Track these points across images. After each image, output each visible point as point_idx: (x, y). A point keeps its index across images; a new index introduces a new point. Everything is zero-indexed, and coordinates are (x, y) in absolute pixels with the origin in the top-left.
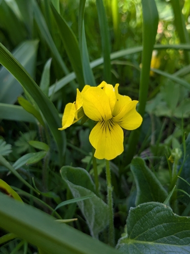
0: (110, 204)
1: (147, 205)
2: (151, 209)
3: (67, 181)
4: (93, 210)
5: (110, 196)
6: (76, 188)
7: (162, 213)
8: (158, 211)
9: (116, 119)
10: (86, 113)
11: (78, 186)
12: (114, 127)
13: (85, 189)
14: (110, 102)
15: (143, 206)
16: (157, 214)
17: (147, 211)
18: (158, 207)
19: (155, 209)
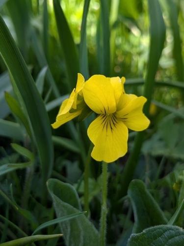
1: (155, 230)
2: (160, 234)
3: (53, 196)
5: (103, 219)
6: (63, 206)
7: (177, 238)
8: (172, 237)
9: (120, 114)
12: (117, 125)
14: (114, 93)
15: (149, 231)
16: (170, 240)
17: (155, 237)
18: (171, 231)
19: (166, 234)
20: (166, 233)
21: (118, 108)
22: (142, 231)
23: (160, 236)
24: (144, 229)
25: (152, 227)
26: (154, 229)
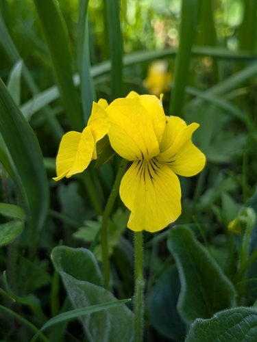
0: (140, 311)
1: (231, 314)
2: (239, 320)
3: (63, 274)
4: (109, 323)
5: (139, 297)
9: (165, 156)
10: (114, 146)
11: (83, 283)
12: (160, 172)
13: (96, 286)
14: (154, 125)
15: (223, 315)
16: (253, 329)
17: (231, 324)
18: (254, 316)
19: (248, 320)
20: (247, 318)
21: (162, 148)
22: (212, 316)
23: (238, 323)
24: (215, 313)
25: (227, 310)
26: (230, 312)
